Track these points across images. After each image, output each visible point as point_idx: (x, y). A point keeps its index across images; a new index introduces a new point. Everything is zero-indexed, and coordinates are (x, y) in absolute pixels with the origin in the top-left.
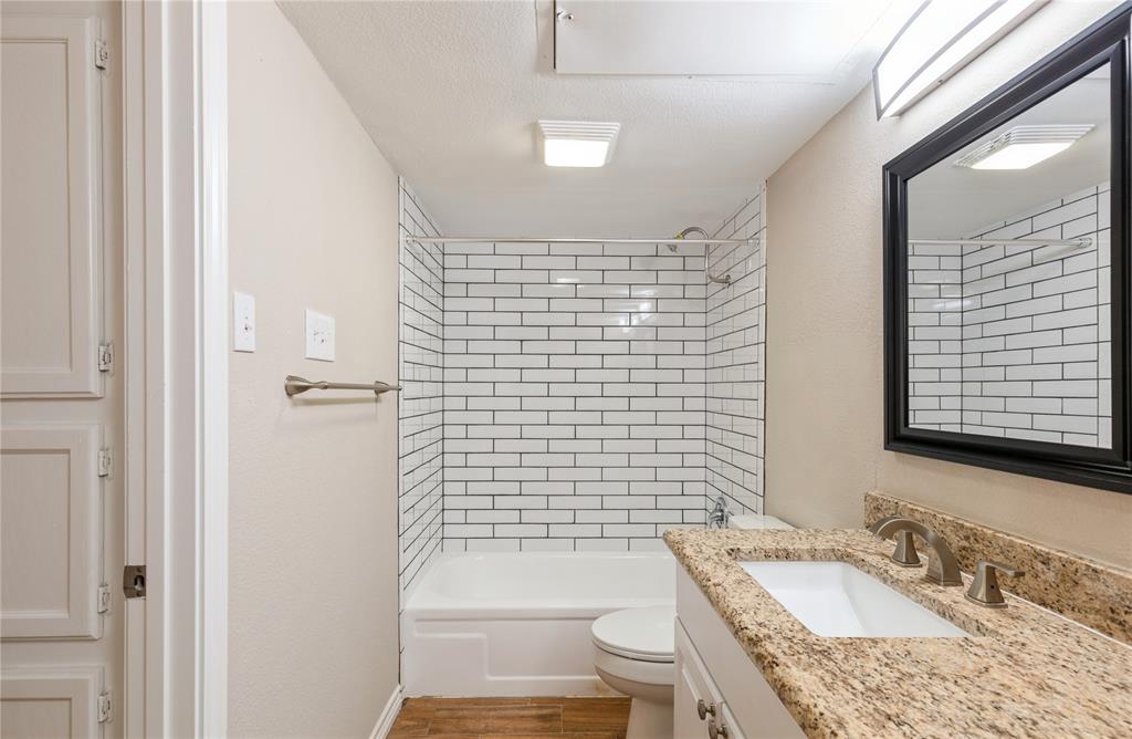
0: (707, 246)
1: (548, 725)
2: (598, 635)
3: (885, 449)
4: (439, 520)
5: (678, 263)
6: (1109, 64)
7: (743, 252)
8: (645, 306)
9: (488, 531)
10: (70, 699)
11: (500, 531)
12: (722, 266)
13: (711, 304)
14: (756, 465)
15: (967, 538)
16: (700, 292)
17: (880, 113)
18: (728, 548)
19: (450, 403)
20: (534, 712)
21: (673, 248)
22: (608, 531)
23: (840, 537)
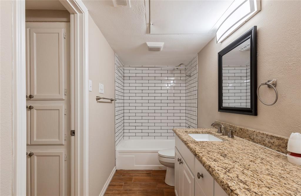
0: (185, 68)
1: (148, 175)
2: (160, 154)
3: (218, 111)
4: (123, 132)
5: (179, 72)
6: (250, 39)
7: (193, 69)
8: (172, 82)
9: (134, 134)
10: (59, 156)
11: (137, 134)
12: (189, 72)
13: (187, 81)
14: (196, 118)
15: (231, 127)
16: (184, 78)
17: (217, 42)
18: (185, 131)
19: (125, 105)
20: (146, 173)
21: (177, 68)
22: (163, 134)
23: (209, 129)
